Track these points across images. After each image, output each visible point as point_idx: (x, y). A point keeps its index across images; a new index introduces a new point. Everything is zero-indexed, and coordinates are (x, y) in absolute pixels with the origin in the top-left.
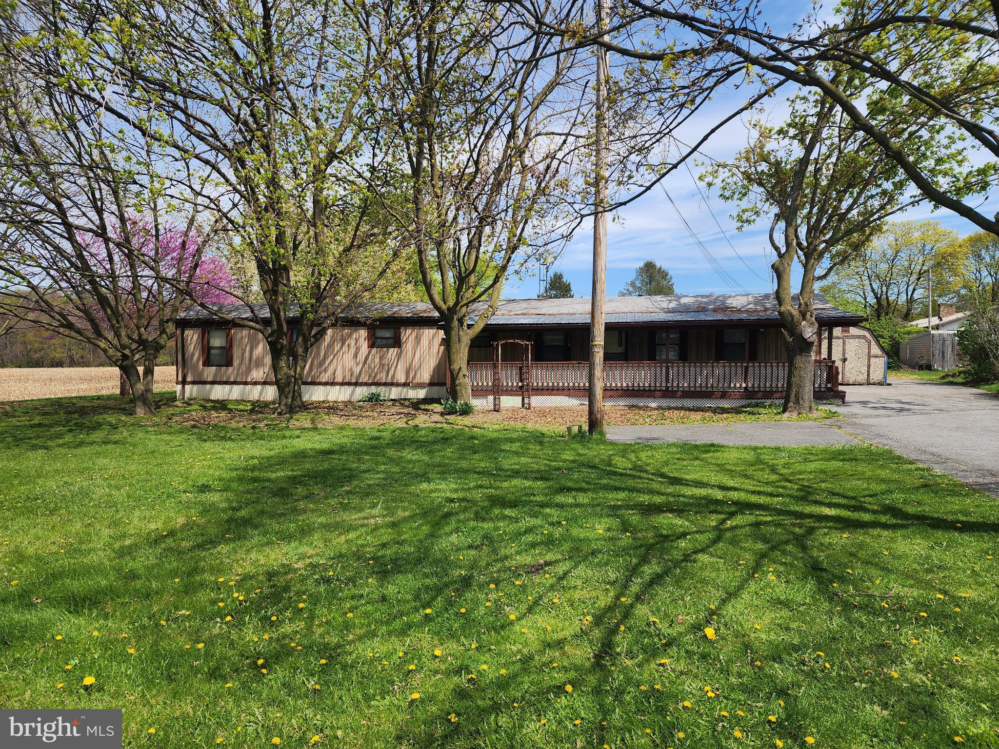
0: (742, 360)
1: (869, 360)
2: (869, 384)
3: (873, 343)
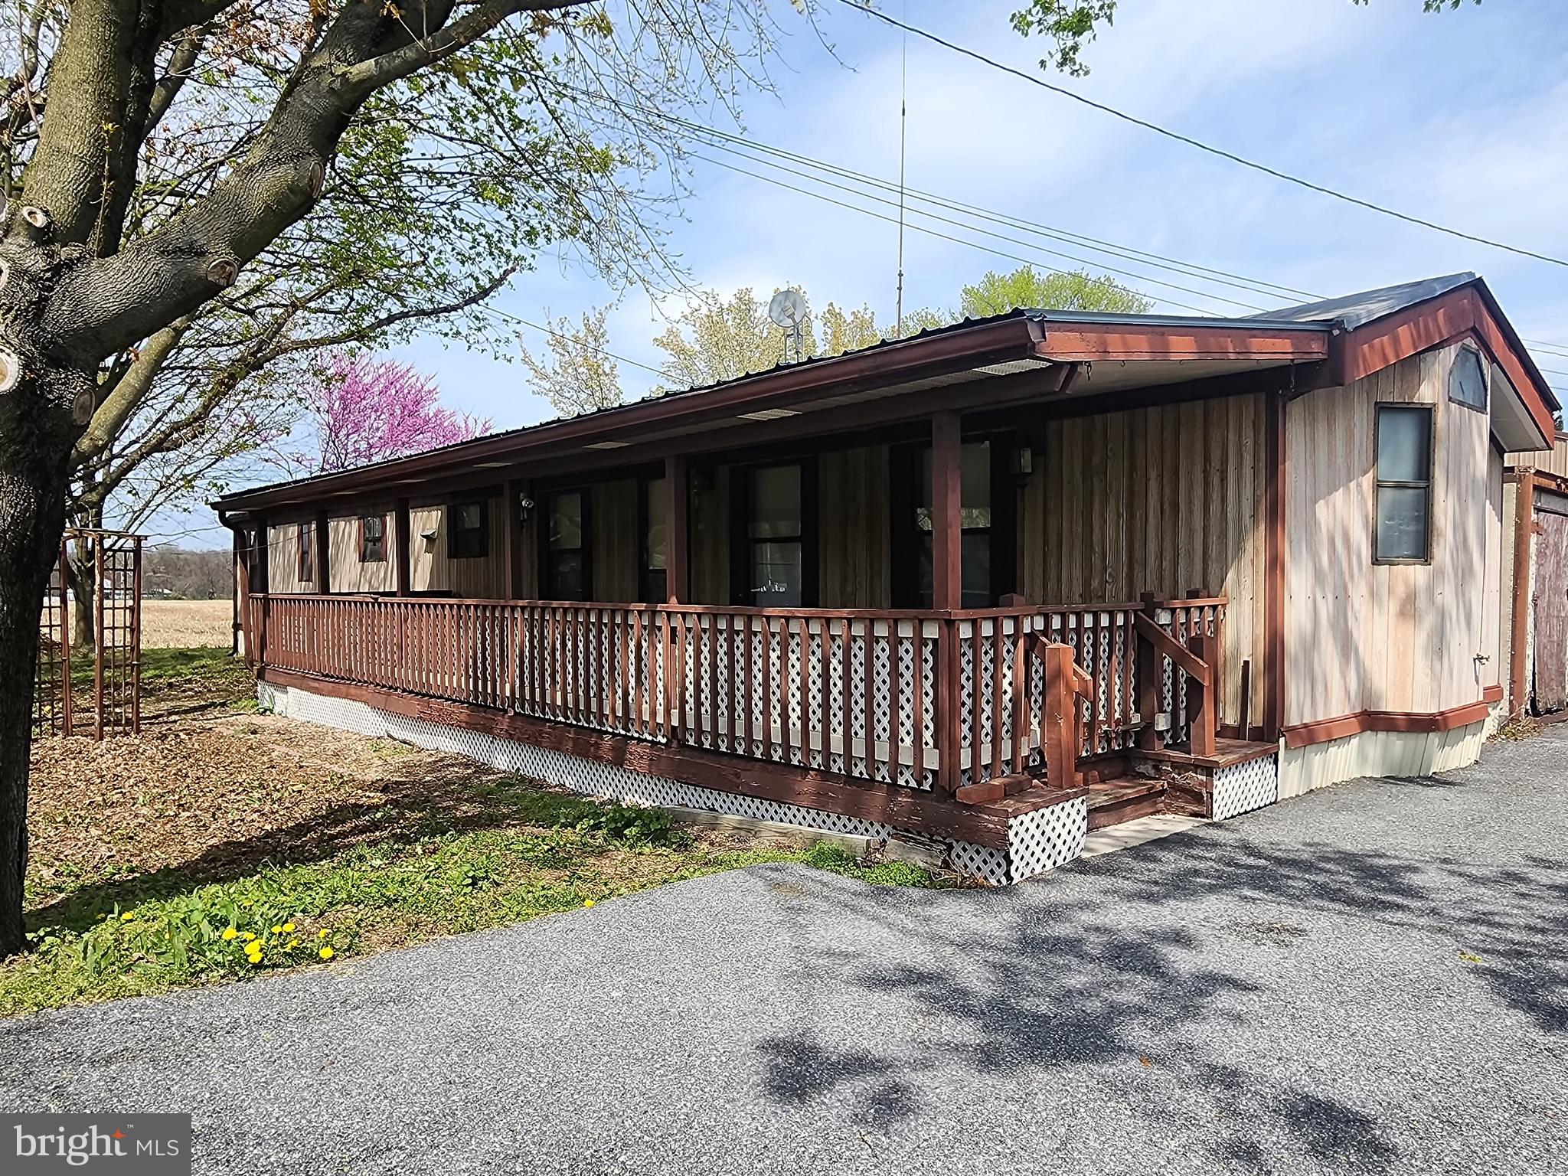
0: (917, 604)
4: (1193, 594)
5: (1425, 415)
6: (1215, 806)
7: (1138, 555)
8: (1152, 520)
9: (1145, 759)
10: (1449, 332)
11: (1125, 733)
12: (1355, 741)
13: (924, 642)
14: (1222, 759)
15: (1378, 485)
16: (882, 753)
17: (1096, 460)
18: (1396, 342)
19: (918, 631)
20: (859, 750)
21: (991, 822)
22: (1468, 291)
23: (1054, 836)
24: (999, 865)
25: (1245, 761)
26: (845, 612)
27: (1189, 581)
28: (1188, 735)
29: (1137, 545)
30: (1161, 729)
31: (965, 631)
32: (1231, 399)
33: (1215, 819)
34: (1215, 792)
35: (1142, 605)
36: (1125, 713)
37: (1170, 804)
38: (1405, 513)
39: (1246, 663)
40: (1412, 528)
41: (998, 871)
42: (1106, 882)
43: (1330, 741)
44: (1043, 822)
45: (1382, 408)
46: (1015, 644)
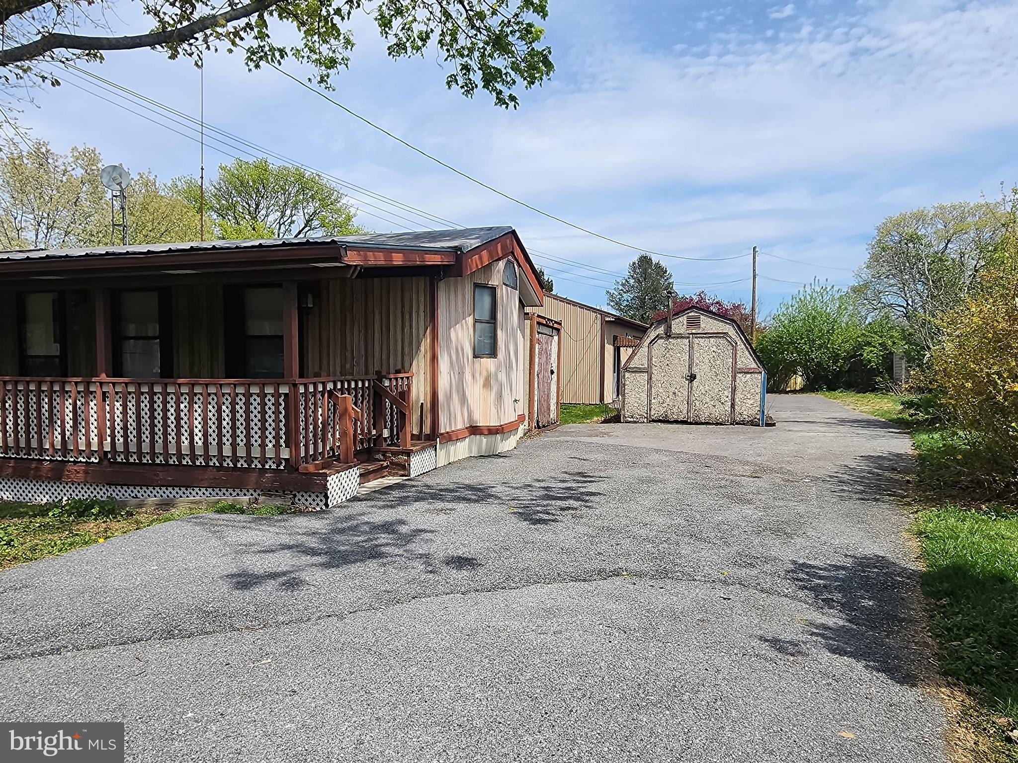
0: (277, 376)
1: (734, 378)
2: (734, 423)
3: (741, 346)
4: (398, 372)
5: (493, 290)
6: (411, 470)
7: (370, 352)
8: (377, 335)
9: (378, 452)
10: (502, 253)
11: (370, 439)
12: (467, 440)
13: (280, 395)
14: (414, 449)
15: (476, 321)
16: (256, 452)
17: (348, 302)
18: (481, 258)
19: (277, 390)
20: (241, 452)
21: (319, 480)
22: (510, 235)
23: (346, 485)
24: (321, 501)
25: (423, 449)
26: (232, 380)
27: (395, 365)
28: (397, 439)
29: (370, 347)
30: (386, 436)
31: (302, 390)
32: (414, 278)
33: (411, 477)
34: (411, 464)
35: (376, 377)
36: (369, 429)
37: (391, 472)
38: (486, 335)
39: (422, 404)
40: (489, 341)
41: (321, 504)
42: (369, 503)
43: (457, 440)
44: (341, 479)
45: (477, 286)
46: (323, 396)
